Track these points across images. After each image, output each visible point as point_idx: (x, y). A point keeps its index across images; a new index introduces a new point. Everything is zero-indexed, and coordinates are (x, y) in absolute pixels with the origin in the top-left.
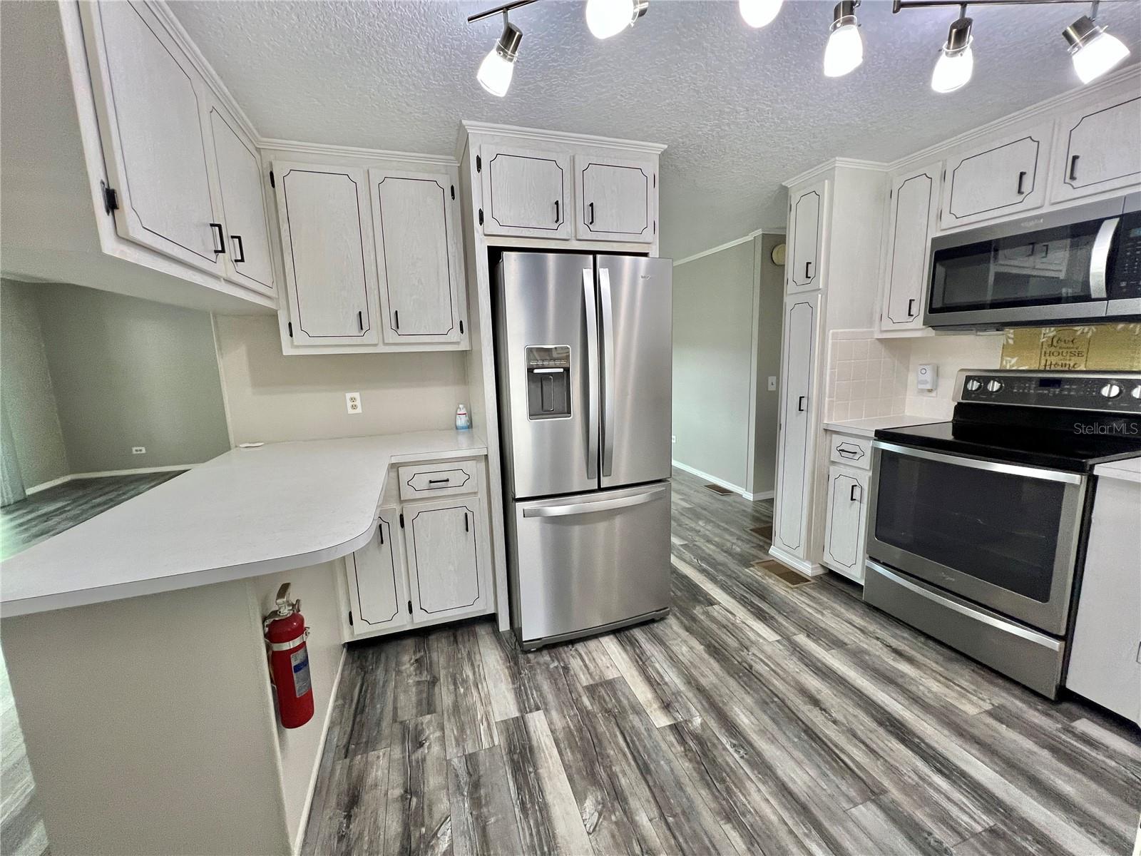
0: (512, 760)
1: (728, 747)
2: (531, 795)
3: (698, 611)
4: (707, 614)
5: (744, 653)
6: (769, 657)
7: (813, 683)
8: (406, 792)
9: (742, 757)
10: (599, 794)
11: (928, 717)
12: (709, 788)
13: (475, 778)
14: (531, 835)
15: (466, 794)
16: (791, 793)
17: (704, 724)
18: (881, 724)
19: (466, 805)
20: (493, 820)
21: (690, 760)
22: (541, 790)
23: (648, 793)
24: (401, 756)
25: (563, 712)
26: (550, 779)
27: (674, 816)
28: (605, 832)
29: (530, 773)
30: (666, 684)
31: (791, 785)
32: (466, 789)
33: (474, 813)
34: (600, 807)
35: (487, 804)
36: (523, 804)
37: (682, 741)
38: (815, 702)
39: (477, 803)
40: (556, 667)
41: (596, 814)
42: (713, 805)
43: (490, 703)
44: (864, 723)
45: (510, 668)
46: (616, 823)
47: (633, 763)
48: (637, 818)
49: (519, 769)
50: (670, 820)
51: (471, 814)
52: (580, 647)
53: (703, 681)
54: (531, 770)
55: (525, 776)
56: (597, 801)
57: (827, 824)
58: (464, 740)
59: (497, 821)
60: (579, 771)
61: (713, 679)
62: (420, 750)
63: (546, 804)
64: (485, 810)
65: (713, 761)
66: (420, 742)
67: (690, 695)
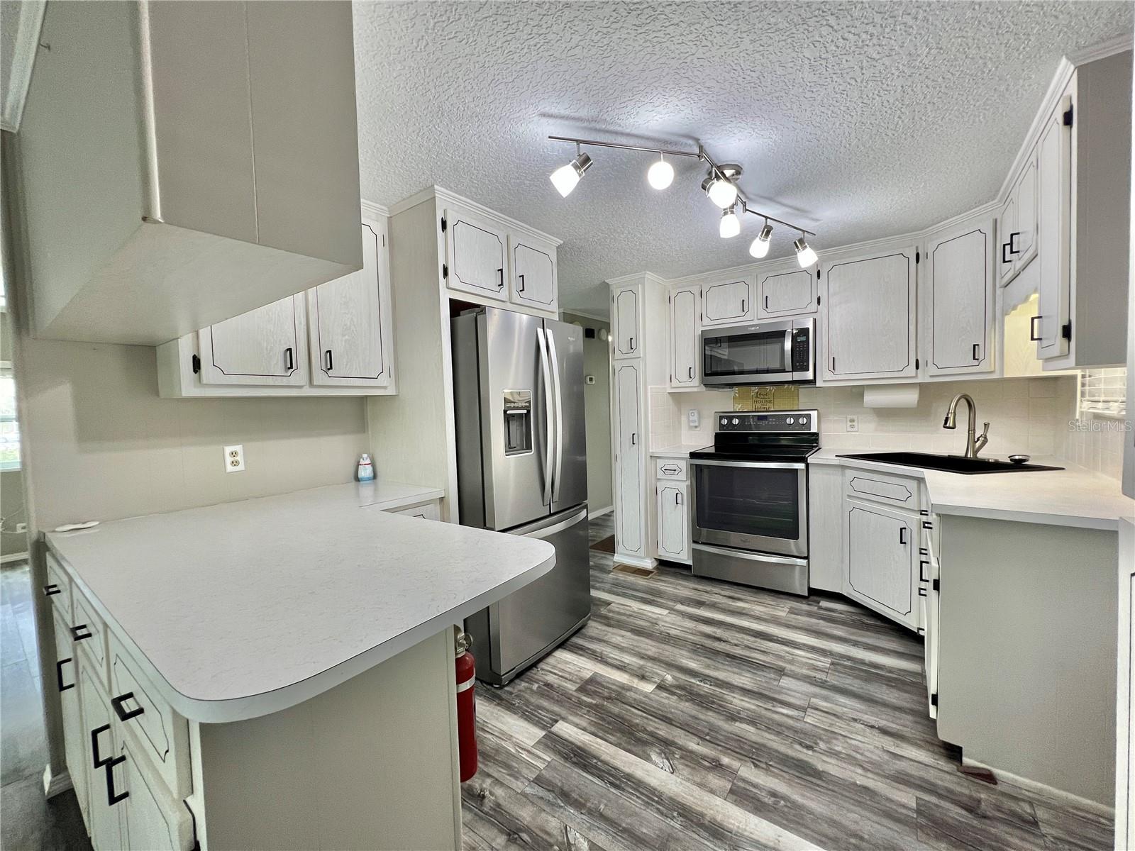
0: (574, 763)
1: (698, 683)
2: (612, 775)
3: (603, 611)
4: (610, 611)
5: (657, 627)
6: (673, 624)
7: (708, 629)
8: (509, 835)
9: (711, 685)
10: (654, 748)
11: (770, 625)
12: (711, 710)
13: (557, 790)
14: (638, 797)
15: (562, 805)
16: (749, 691)
17: (674, 677)
18: (756, 637)
19: (572, 811)
20: (602, 807)
21: (687, 701)
22: (616, 769)
23: (683, 731)
24: (473, 815)
25: (578, 714)
26: (614, 758)
27: (708, 734)
28: (681, 767)
29: (596, 763)
30: (629, 664)
31: (745, 686)
32: (559, 802)
33: (583, 811)
34: (663, 755)
35: (587, 800)
36: (612, 784)
37: (673, 694)
38: (719, 639)
39: (579, 805)
40: (539, 687)
41: (665, 760)
42: (722, 718)
43: (511, 736)
44: (749, 640)
45: (499, 704)
46: (681, 758)
47: (656, 720)
48: (690, 748)
49: (585, 765)
50: (708, 738)
51: (582, 813)
52: (541, 665)
53: (649, 653)
54: (595, 761)
55: (596, 768)
56: (657, 753)
57: (776, 696)
58: (519, 772)
59: (606, 805)
60: (629, 743)
61: (654, 649)
62: (486, 801)
63: (628, 775)
64: (589, 805)
65: (699, 695)
66: (479, 795)
67: (650, 664)
